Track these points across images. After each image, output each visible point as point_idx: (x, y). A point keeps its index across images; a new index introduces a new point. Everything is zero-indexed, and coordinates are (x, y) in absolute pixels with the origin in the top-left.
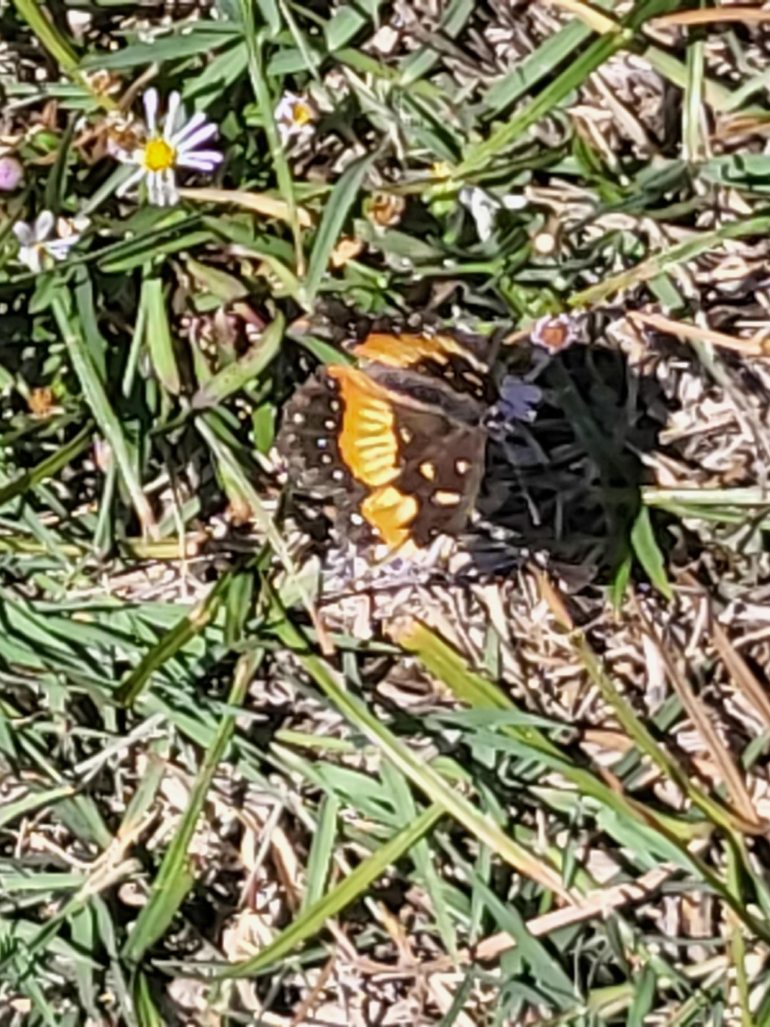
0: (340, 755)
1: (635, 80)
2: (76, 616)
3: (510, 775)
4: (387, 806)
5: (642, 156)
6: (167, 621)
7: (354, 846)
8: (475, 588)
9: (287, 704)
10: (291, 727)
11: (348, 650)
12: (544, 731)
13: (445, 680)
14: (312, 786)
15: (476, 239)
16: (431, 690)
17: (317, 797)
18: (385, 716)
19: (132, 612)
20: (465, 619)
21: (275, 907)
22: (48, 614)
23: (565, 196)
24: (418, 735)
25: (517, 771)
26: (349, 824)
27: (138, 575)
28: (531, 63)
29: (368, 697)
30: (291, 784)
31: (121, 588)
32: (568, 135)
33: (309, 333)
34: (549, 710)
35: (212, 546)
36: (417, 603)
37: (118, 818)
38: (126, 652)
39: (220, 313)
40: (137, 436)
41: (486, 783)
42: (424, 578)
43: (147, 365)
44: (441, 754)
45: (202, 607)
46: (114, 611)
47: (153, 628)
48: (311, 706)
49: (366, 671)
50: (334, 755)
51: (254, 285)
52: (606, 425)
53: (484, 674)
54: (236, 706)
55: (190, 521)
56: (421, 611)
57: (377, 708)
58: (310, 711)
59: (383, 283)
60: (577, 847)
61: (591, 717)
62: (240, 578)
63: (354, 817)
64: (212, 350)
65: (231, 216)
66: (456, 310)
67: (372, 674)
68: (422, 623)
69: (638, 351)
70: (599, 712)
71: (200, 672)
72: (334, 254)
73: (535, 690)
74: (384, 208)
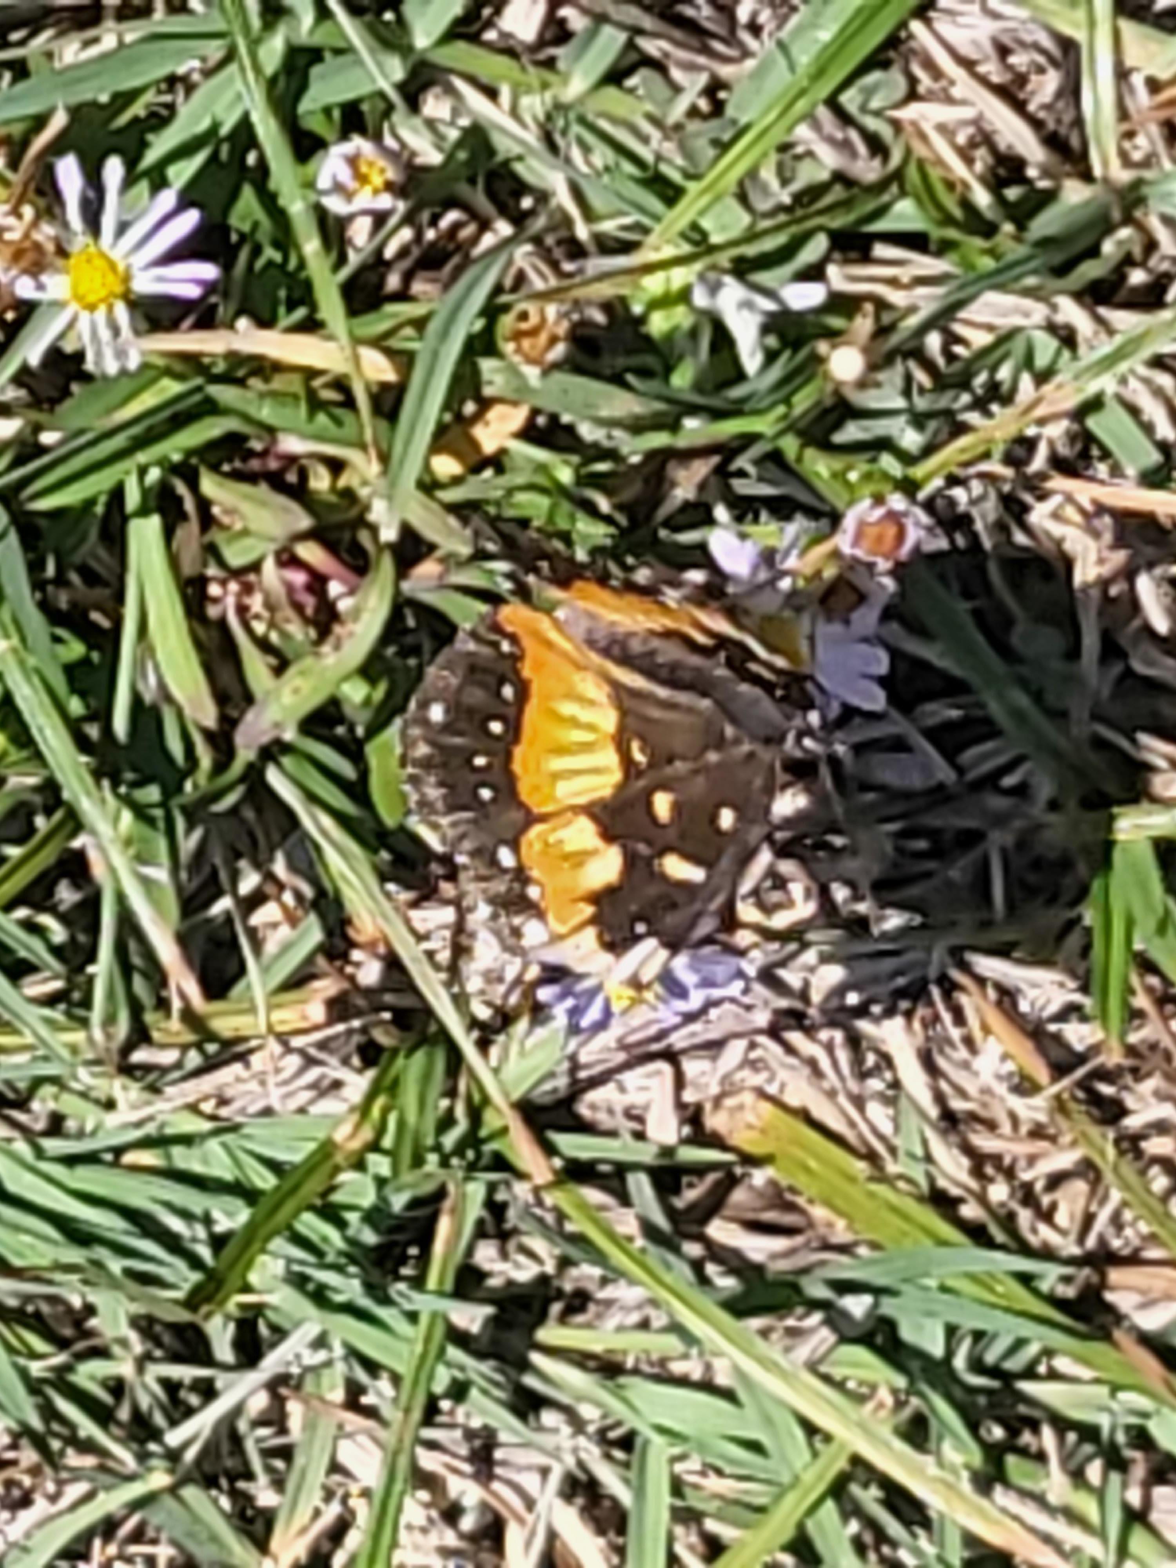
0: (663, 1362)
1: (1006, 40)
2: (129, 1158)
3: (977, 1365)
4: (755, 1447)
5: (1043, 184)
6: (290, 1149)
7: (711, 1525)
8: (863, 1025)
9: (543, 1280)
10: (563, 1319)
11: (636, 1167)
12: (1027, 1280)
13: (828, 1203)
14: (618, 1424)
15: (740, 376)
16: (811, 1226)
17: (627, 1442)
18: (727, 1283)
19: (228, 1138)
20: (853, 1085)
22: (71, 1161)
23: (904, 274)
24: (800, 1310)
25: (990, 1358)
26: (696, 1487)
27: (237, 1068)
28: (800, 29)
29: (693, 1249)
30: (578, 1424)
31: (206, 1098)
32: (896, 158)
33: (443, 587)
34: (1034, 1241)
35: (360, 1002)
36: (761, 1065)
37: (268, 1518)
38: (230, 1214)
39: (269, 566)
40: (158, 813)
41: (933, 1385)
42: (762, 1018)
43: (152, 680)
44: (844, 1339)
45: (355, 1117)
46: (197, 1140)
47: (274, 1166)
48: (590, 1278)
49: (679, 1203)
50: (651, 1364)
51: (330, 507)
52: (1051, 699)
53: (901, 1185)
54: (441, 1293)
55: (309, 960)
56: (770, 1080)
57: (711, 1269)
58: (591, 1287)
59: (565, 475)
60: (1125, 1486)
61: (1116, 1243)
62: (419, 1056)
63: (703, 1474)
64: (274, 637)
65: (267, 380)
66: (721, 513)
67: (692, 1207)
68: (776, 1101)
69: (1093, 557)
70: (1128, 1232)
71: (370, 1237)
72: (479, 432)
73: (1003, 1205)
74: (533, 333)
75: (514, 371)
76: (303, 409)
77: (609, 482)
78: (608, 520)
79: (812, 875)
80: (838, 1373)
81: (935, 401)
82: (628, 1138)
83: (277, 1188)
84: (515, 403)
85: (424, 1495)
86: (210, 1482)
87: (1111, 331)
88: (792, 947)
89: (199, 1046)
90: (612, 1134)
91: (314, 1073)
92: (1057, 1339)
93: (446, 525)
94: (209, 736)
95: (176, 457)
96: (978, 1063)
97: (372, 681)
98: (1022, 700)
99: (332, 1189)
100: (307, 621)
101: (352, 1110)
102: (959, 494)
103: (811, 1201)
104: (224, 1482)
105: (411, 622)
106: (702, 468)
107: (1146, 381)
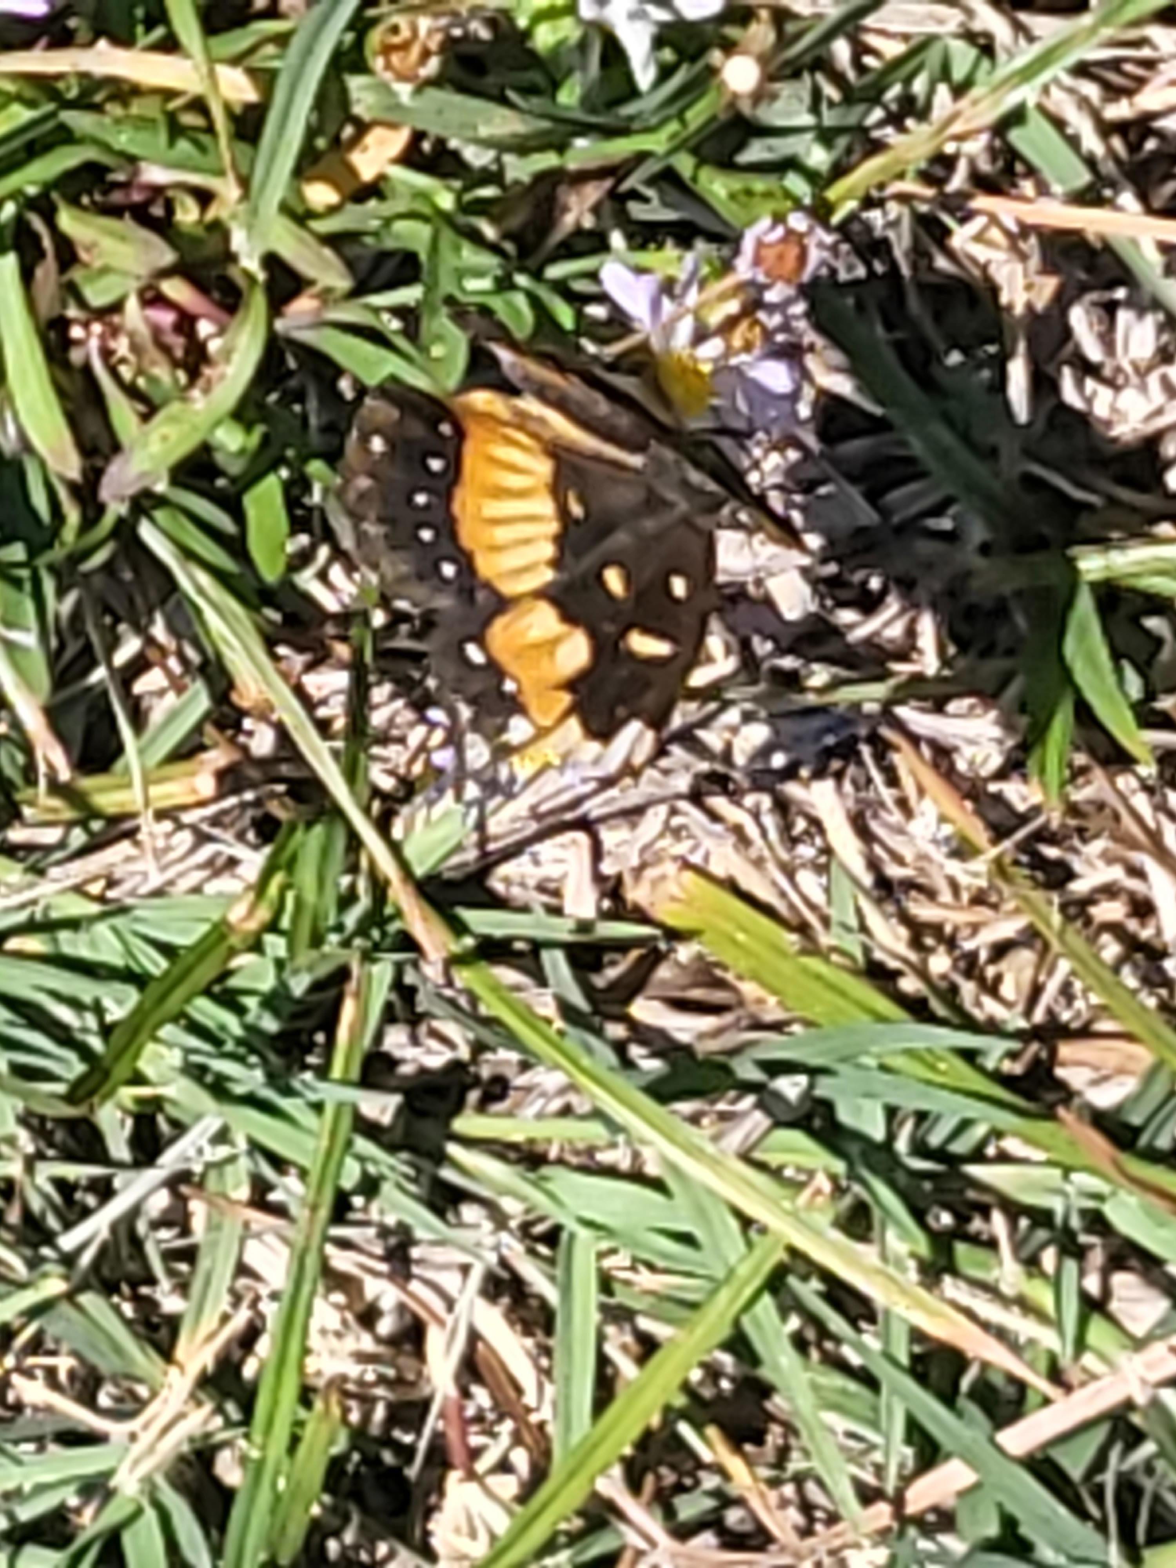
0: (590, 1151)
2: (13, 944)
3: (920, 1149)
4: (686, 1239)
6: (183, 932)
7: (644, 1324)
8: (792, 789)
9: (456, 1066)
10: (482, 1107)
11: (551, 944)
12: (969, 1056)
13: (756, 978)
14: (541, 1219)
15: (633, 93)
16: (741, 1003)
17: (552, 1237)
18: (653, 1066)
19: (119, 921)
20: (784, 856)
21: (520, 1459)
24: (731, 1094)
25: (935, 1140)
26: (627, 1283)
27: (124, 847)
29: (616, 1030)
30: (500, 1219)
31: (94, 879)
33: (320, 324)
34: (979, 1015)
35: (254, 773)
36: (684, 833)
37: (173, 1323)
38: (120, 1002)
39: (132, 305)
40: (24, 573)
41: (874, 1170)
42: (682, 783)
43: (11, 429)
44: (778, 1124)
45: (251, 896)
46: (84, 925)
47: (167, 950)
48: (507, 1062)
49: (600, 981)
50: (577, 1153)
51: (195, 241)
52: (977, 434)
53: (835, 957)
54: (345, 1082)
55: (198, 729)
56: (694, 849)
57: (636, 1051)
58: (509, 1072)
59: (446, 201)
60: (1082, 1273)
61: (1065, 1016)
62: (318, 830)
63: (633, 1268)
64: (141, 382)
65: (125, 104)
66: (617, 239)
67: (613, 986)
68: (701, 871)
69: (1020, 282)
70: (1079, 1004)
71: (270, 1024)
72: (357, 158)
73: (944, 977)
74: (405, 47)
75: (385, 88)
76: (163, 137)
77: (495, 210)
78: (494, 248)
79: (731, 629)
80: (774, 1159)
81: (844, 116)
82: (540, 911)
83: (167, 973)
84: (393, 126)
85: (339, 1298)
86: (109, 1288)
87: (1031, 39)
88: (712, 706)
89: (83, 823)
90: (525, 909)
91: (207, 851)
92: (1005, 1119)
93: (320, 256)
94: (74, 488)
95: (32, 190)
96: (914, 827)
97: (248, 428)
98: (947, 437)
99: (227, 974)
100: (175, 364)
101: (249, 888)
102: (875, 216)
103: (740, 978)
104: (125, 1289)
105: (292, 363)
106: (593, 192)
107: (1071, 91)
